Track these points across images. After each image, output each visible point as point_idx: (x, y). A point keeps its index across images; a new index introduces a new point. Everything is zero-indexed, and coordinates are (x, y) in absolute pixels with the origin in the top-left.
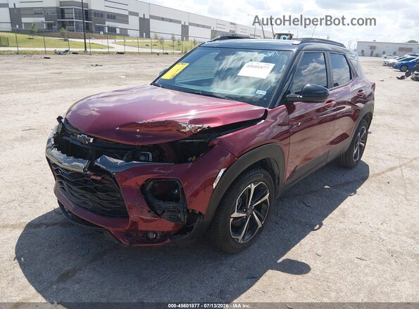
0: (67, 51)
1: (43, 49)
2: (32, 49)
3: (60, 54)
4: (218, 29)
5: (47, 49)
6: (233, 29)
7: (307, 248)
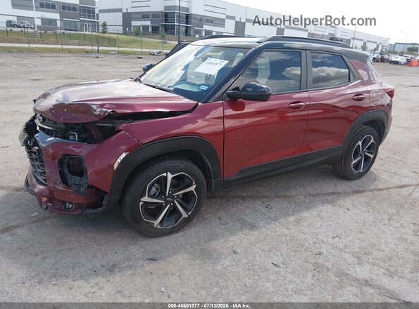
0: (160, 52)
1: (140, 50)
2: (131, 50)
3: (154, 55)
4: (316, 32)
5: (143, 50)
6: (333, 32)
7: (231, 244)
